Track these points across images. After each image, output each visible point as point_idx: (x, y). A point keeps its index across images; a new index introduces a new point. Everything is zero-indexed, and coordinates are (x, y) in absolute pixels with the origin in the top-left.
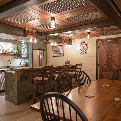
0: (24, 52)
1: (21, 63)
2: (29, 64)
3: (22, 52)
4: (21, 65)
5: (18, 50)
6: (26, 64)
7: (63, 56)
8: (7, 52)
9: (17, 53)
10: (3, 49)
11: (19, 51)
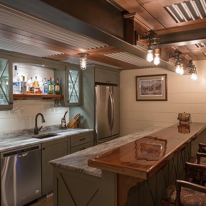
0: (73, 90)
1: (64, 119)
2: (85, 121)
3: (70, 90)
4: (65, 122)
5: (58, 84)
6: (77, 120)
7: (166, 100)
8: (35, 90)
9: (57, 93)
10: (25, 83)
11: (61, 88)
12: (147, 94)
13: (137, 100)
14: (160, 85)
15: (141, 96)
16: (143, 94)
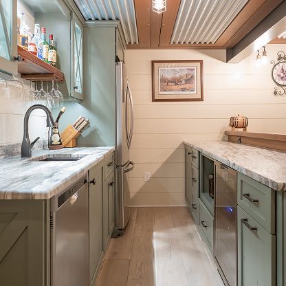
5: (53, 48)
12: (171, 90)
13: (154, 100)
14: (192, 77)
15: (160, 93)
16: (165, 91)
